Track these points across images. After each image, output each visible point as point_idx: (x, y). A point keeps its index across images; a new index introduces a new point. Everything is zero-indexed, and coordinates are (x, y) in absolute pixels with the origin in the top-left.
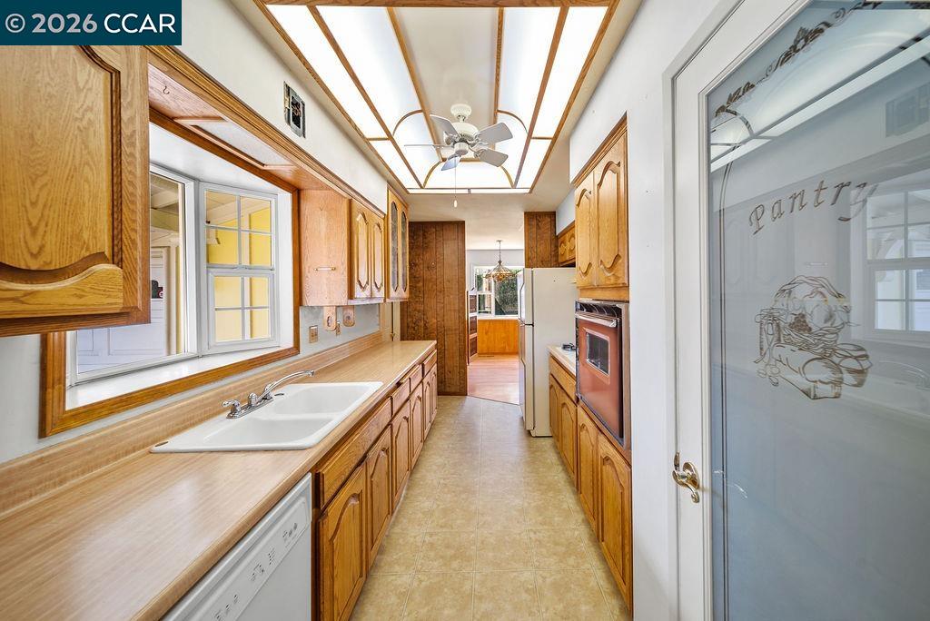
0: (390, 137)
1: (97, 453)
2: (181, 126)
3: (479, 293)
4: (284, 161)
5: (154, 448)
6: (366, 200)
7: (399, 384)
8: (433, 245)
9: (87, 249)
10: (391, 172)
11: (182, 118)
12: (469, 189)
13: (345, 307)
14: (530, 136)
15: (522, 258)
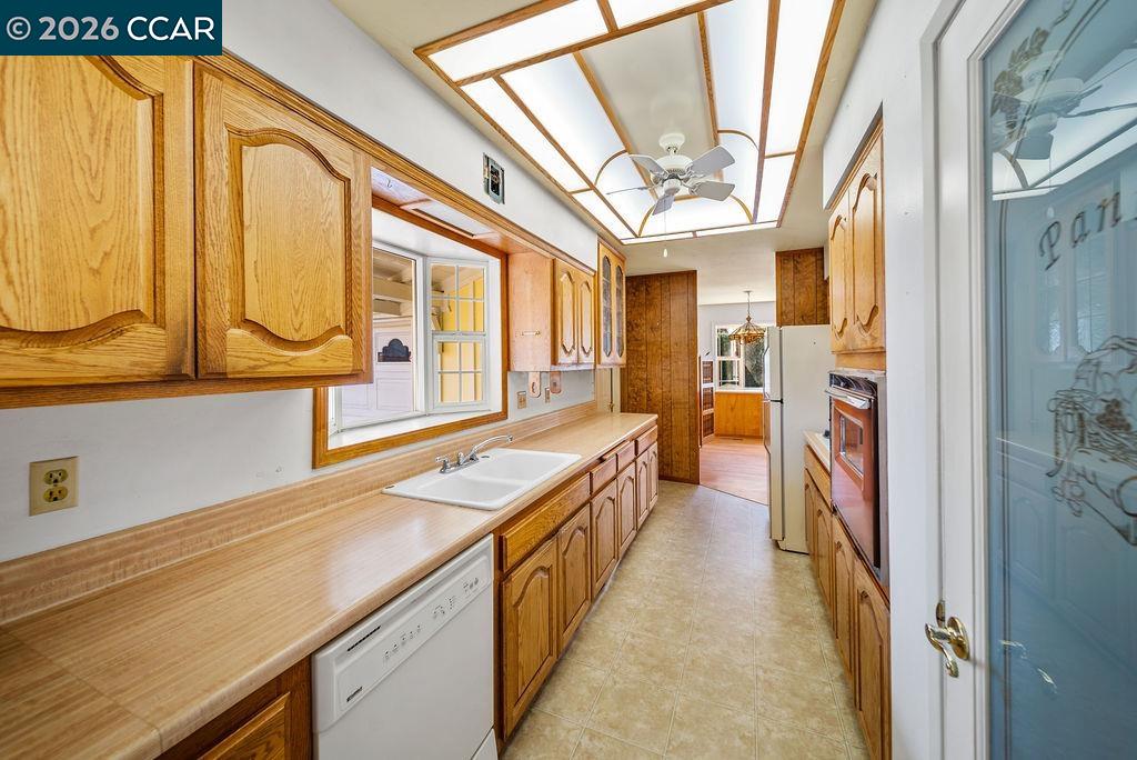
0: (592, 187)
1: (347, 486)
2: (406, 212)
3: (723, 359)
4: (488, 230)
5: (385, 490)
6: (571, 257)
7: (601, 460)
8: (657, 301)
9: (329, 324)
10: (600, 223)
11: (406, 204)
12: (694, 232)
13: (552, 373)
14: (762, 156)
15: (772, 312)
